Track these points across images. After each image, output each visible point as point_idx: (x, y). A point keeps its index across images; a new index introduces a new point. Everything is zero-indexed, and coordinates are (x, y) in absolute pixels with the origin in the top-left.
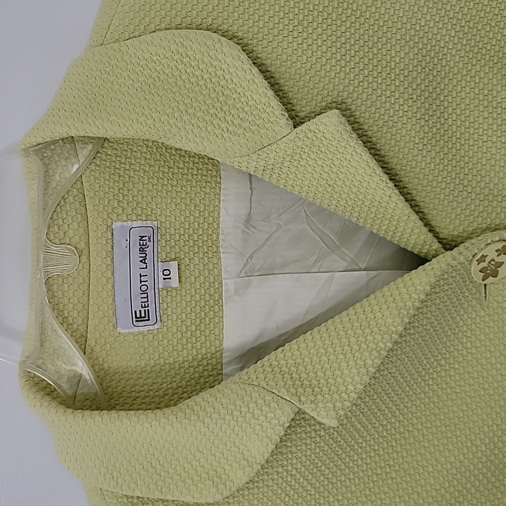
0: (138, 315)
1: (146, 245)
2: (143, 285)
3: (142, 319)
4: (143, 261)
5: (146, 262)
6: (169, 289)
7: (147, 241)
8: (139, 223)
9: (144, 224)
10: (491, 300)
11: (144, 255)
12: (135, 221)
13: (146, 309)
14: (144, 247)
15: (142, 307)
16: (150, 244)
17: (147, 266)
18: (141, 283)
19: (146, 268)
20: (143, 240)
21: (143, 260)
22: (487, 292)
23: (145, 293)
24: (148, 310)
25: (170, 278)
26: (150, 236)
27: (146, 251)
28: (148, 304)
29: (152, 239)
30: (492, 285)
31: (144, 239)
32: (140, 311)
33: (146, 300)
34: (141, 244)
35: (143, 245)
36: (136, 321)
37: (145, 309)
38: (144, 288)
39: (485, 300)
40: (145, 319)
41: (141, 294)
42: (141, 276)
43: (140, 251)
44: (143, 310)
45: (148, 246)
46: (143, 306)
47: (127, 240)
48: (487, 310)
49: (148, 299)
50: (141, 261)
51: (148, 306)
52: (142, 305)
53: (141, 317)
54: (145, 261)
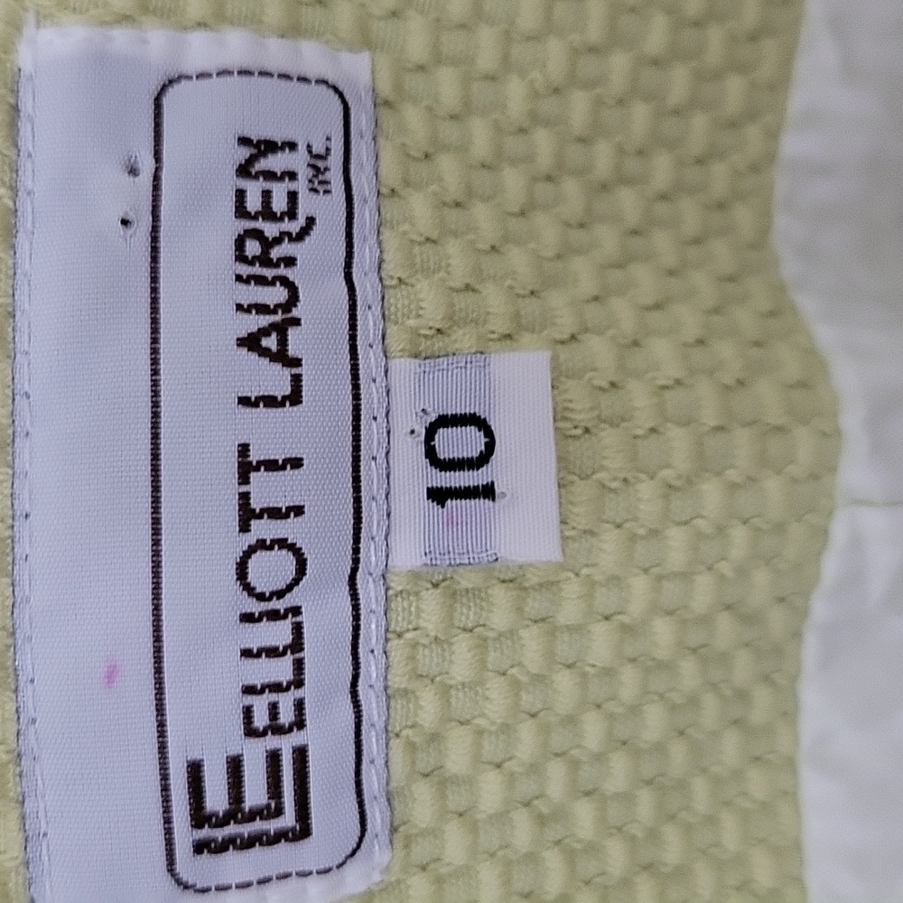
0: (216, 800)
1: (291, 213)
2: (261, 545)
3: (246, 829)
4: (271, 342)
5: (293, 350)
6: (465, 583)
7: (301, 186)
8: (235, 46)
9: (276, 53)
11: (277, 295)
12: (202, 25)
13: (286, 744)
14: (270, 230)
15: (251, 732)
16: (325, 209)
17: (296, 380)
18: (245, 528)
19: (295, 398)
20: (270, 175)
21: (265, 332)
23: (274, 616)
24: (301, 755)
25: (488, 492)
26: (318, 148)
27: (290, 261)
28: (299, 705)
29: (335, 177)
31: (274, 162)
32: (235, 766)
33: (281, 670)
34: (253, 203)
35: (267, 213)
36: (199, 848)
37: (272, 742)
38: (270, 570)
40: (273, 826)
41: (247, 618)
42: (246, 470)
43: (241, 257)
44: (254, 756)
45: (311, 221)
46: (261, 720)
47: (133, 171)
49: (299, 666)
50: (251, 342)
51: (300, 723)
52: (248, 713)
53: (236, 812)
54: (283, 342)
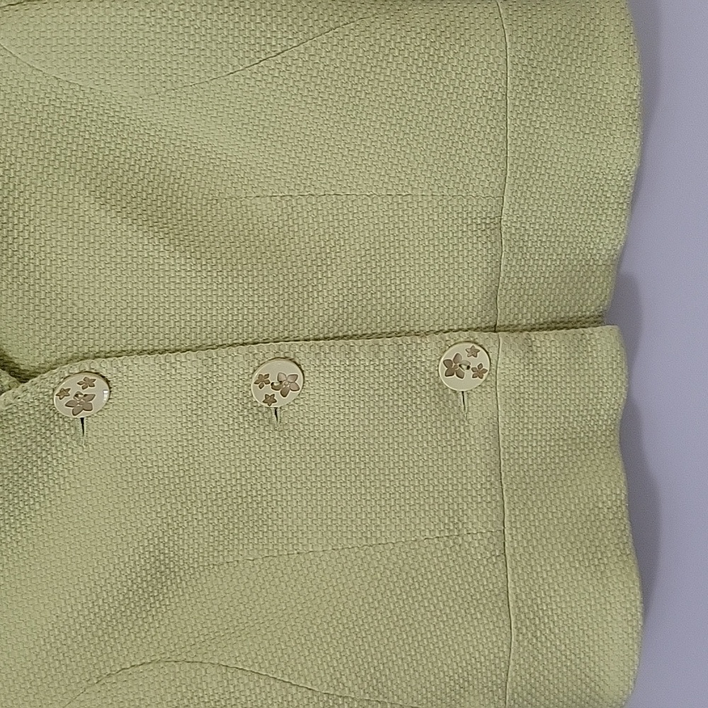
10: (89, 436)
22: (85, 426)
30: (89, 418)
39: (83, 436)
48: (84, 447)
